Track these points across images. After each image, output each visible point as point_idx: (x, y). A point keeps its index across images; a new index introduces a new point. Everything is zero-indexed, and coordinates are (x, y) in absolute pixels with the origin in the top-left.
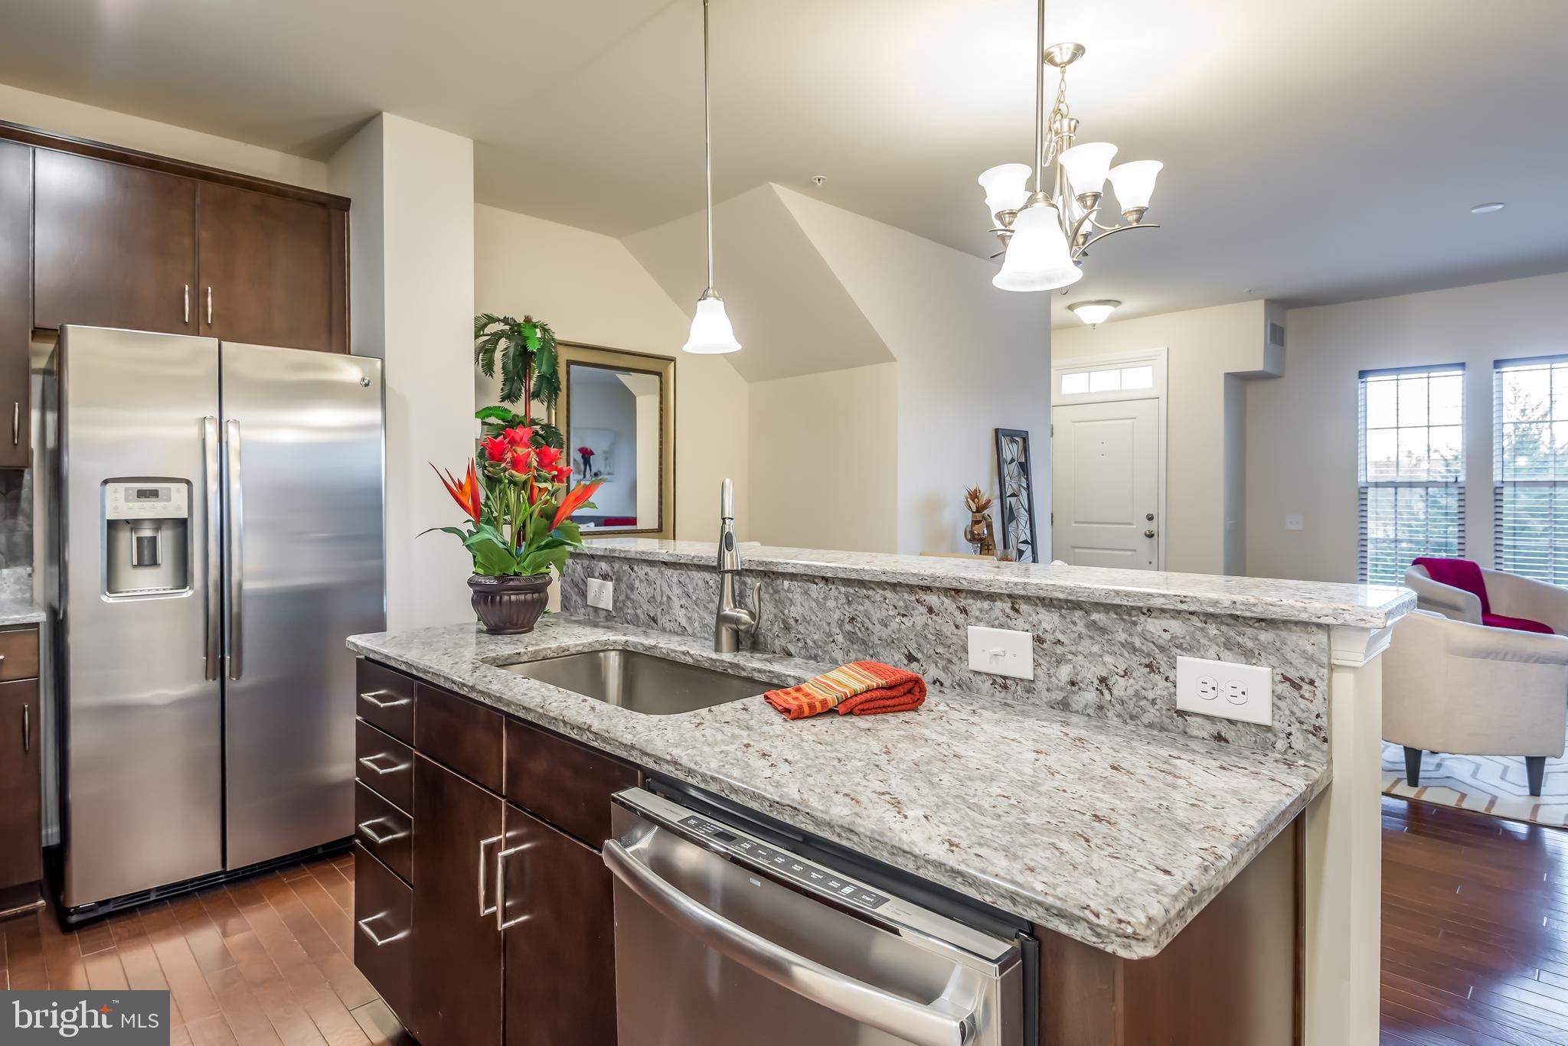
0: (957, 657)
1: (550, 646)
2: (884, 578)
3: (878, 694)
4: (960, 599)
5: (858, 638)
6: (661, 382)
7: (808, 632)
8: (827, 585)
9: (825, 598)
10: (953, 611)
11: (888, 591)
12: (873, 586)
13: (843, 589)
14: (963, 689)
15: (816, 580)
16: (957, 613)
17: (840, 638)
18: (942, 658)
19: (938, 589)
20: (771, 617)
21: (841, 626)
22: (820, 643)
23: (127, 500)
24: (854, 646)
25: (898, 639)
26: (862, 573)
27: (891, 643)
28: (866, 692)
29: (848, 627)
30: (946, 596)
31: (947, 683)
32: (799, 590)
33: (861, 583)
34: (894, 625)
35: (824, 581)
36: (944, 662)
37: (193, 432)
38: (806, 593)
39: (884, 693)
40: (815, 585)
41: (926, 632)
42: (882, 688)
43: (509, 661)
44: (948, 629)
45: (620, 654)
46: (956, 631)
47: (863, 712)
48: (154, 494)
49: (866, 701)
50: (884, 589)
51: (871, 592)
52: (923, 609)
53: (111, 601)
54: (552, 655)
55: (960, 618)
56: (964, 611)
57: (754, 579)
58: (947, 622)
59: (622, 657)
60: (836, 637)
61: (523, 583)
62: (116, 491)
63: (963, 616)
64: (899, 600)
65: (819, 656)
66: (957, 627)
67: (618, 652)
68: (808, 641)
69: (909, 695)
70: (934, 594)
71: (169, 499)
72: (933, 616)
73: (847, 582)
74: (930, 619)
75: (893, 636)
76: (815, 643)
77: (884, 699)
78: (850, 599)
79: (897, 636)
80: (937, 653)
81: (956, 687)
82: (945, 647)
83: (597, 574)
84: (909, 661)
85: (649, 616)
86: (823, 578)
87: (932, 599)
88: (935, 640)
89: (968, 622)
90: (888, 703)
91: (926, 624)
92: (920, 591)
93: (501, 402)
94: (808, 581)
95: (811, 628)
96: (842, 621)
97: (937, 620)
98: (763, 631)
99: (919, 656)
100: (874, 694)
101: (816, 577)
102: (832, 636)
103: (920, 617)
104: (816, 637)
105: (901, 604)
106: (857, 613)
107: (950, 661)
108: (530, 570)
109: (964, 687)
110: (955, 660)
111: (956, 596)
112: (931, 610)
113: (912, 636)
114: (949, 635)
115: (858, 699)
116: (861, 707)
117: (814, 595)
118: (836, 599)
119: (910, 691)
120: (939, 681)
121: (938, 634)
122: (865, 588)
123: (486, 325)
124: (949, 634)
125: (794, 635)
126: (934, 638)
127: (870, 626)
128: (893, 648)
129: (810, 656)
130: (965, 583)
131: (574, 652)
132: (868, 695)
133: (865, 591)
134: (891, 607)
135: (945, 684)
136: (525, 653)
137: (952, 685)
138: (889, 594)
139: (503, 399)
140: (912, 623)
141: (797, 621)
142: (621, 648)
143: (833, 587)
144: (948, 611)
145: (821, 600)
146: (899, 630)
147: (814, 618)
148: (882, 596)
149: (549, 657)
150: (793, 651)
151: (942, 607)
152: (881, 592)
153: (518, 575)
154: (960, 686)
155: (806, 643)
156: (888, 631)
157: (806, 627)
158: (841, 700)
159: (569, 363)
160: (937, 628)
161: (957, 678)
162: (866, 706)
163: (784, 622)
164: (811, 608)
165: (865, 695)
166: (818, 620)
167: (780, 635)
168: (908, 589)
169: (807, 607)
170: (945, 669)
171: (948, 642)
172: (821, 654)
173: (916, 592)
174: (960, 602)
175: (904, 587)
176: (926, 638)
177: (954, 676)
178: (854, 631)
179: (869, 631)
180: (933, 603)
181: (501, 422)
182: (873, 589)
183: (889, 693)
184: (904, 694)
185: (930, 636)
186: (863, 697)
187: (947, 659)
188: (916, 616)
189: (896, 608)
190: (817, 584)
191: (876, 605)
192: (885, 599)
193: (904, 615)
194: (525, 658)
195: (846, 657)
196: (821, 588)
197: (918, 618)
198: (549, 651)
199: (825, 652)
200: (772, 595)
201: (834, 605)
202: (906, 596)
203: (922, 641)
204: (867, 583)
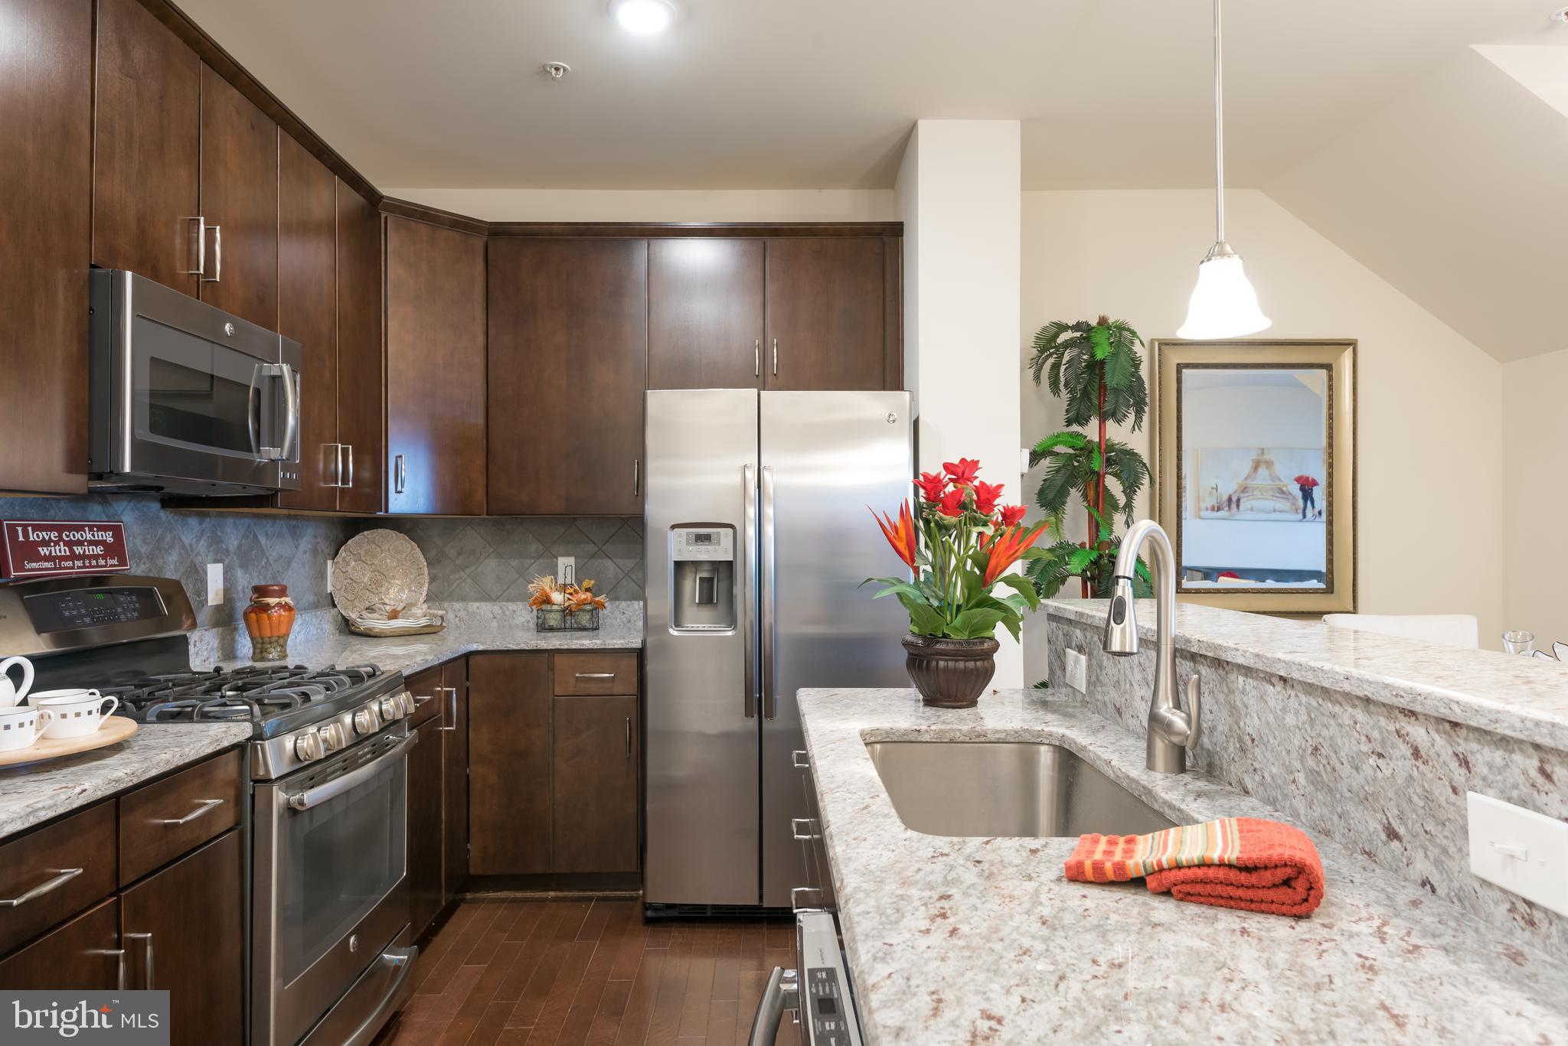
0: (1455, 845)
1: (959, 727)
2: (1347, 687)
3: (1221, 874)
4: (1458, 740)
5: (1323, 782)
6: (1330, 378)
7: (1265, 761)
8: (1285, 688)
9: (1284, 710)
10: (1448, 759)
11: (1359, 710)
12: (1340, 699)
13: (1304, 698)
14: (1465, 908)
15: (1273, 680)
16: (1454, 764)
17: (1301, 778)
18: (1435, 845)
19: (1427, 717)
20: (1226, 728)
21: (1302, 758)
22: (1279, 782)
23: (688, 543)
24: (1319, 794)
25: (1373, 794)
26: (1320, 675)
27: (1364, 799)
28: (1199, 866)
29: (1311, 762)
30: (1437, 731)
31: (1441, 891)
32: (1254, 692)
33: (1326, 693)
34: (1367, 769)
35: (1282, 682)
36: (1437, 851)
37: (737, 479)
38: (1262, 698)
39: (1233, 875)
40: (1272, 687)
41: (1411, 790)
42: (1230, 866)
43: (905, 738)
44: (1442, 792)
45: (1054, 752)
46: (1453, 797)
47: (1186, 897)
48: (707, 538)
49: (1194, 882)
50: (1354, 706)
51: (1337, 709)
52: (1407, 751)
53: (676, 633)
54: (962, 739)
55: (1459, 774)
56: (1465, 763)
57: (1208, 669)
58: (1440, 779)
59: (1057, 755)
60: (1297, 774)
61: (951, 647)
62: (680, 536)
63: (1463, 771)
64: (1373, 728)
65: (1278, 800)
66: (1455, 790)
67: (1051, 748)
68: (1266, 775)
69: (1284, 889)
70: (1421, 726)
71: (719, 543)
72: (1419, 763)
73: (1310, 688)
74: (1415, 769)
75: (1367, 788)
76: (1273, 778)
77: (1232, 884)
78: (1313, 716)
79: (1372, 788)
80: (1426, 832)
81: (1455, 900)
82: (1437, 824)
83: (1074, 645)
84: (1388, 836)
85: (1115, 706)
86: (1281, 678)
87: (1418, 732)
88: (1423, 808)
89: (1471, 783)
90: (1240, 892)
91: (1411, 776)
92: (1400, 716)
93: (1067, 426)
94: (1264, 679)
95: (1268, 754)
96: (1304, 751)
97: (1426, 772)
98: (1218, 749)
99: (1402, 831)
100: (1211, 873)
101: (1272, 675)
102: (1292, 772)
103: (1400, 762)
104: (1274, 770)
105: (1375, 734)
106: (1321, 740)
107: (1445, 851)
108: (967, 633)
109: (1467, 904)
110: (1452, 850)
111: (1453, 733)
112: (1416, 753)
113: (1391, 794)
114: (1444, 804)
115: (1180, 875)
116: (1188, 888)
117: (1272, 703)
118: (1297, 713)
119: (1287, 883)
120: (1429, 883)
121: (1428, 797)
122: (1330, 701)
123: (1056, 335)
124: (1442, 800)
125: (1249, 761)
126: (1421, 803)
127: (1338, 765)
128: (1367, 809)
129: (1269, 799)
130: (1457, 710)
131: (993, 739)
132: (1200, 873)
133: (1330, 705)
134: (1364, 738)
135: (1439, 891)
136: (927, 731)
137: (1448, 895)
138: (1360, 715)
139: (1069, 423)
140: (1391, 771)
141: (1253, 740)
142: (1057, 744)
143: (1293, 694)
144: (1441, 760)
145: (1278, 712)
146: (1375, 779)
147: (1272, 741)
148: (1352, 717)
149: (958, 740)
150: (1249, 786)
151: (1432, 750)
152: (1350, 710)
153: (946, 637)
154: (1460, 900)
155: (1263, 777)
156: (1360, 779)
157: (1263, 752)
158: (1150, 870)
159: (1180, 367)
160: (1426, 786)
161: (1456, 885)
162: (1199, 888)
163: (1240, 740)
164: (1268, 723)
165: (1196, 870)
166: (1276, 743)
167: (1236, 759)
168: (1384, 709)
169: (1263, 719)
170: (1438, 863)
171: (1442, 816)
172: (1280, 798)
173: (1396, 718)
174: (1459, 744)
175: (1379, 707)
176: (1411, 801)
177: (1451, 881)
178: (1317, 769)
179: (1336, 774)
180: (1419, 740)
181: (1071, 451)
182: (1341, 705)
183: (1243, 878)
184: (1275, 886)
185: (1415, 799)
186: (1190, 874)
187: (1441, 846)
188: (1397, 759)
189: (1370, 742)
190: (1274, 685)
191: (1344, 730)
192: (1356, 723)
193: (1380, 756)
194: (927, 738)
195: (1309, 810)
196: (1279, 693)
197: (1399, 764)
198: (958, 733)
199: (1285, 796)
200: (1227, 696)
201: (1294, 723)
202: (1383, 722)
203: (1404, 805)
204: (1333, 693)
